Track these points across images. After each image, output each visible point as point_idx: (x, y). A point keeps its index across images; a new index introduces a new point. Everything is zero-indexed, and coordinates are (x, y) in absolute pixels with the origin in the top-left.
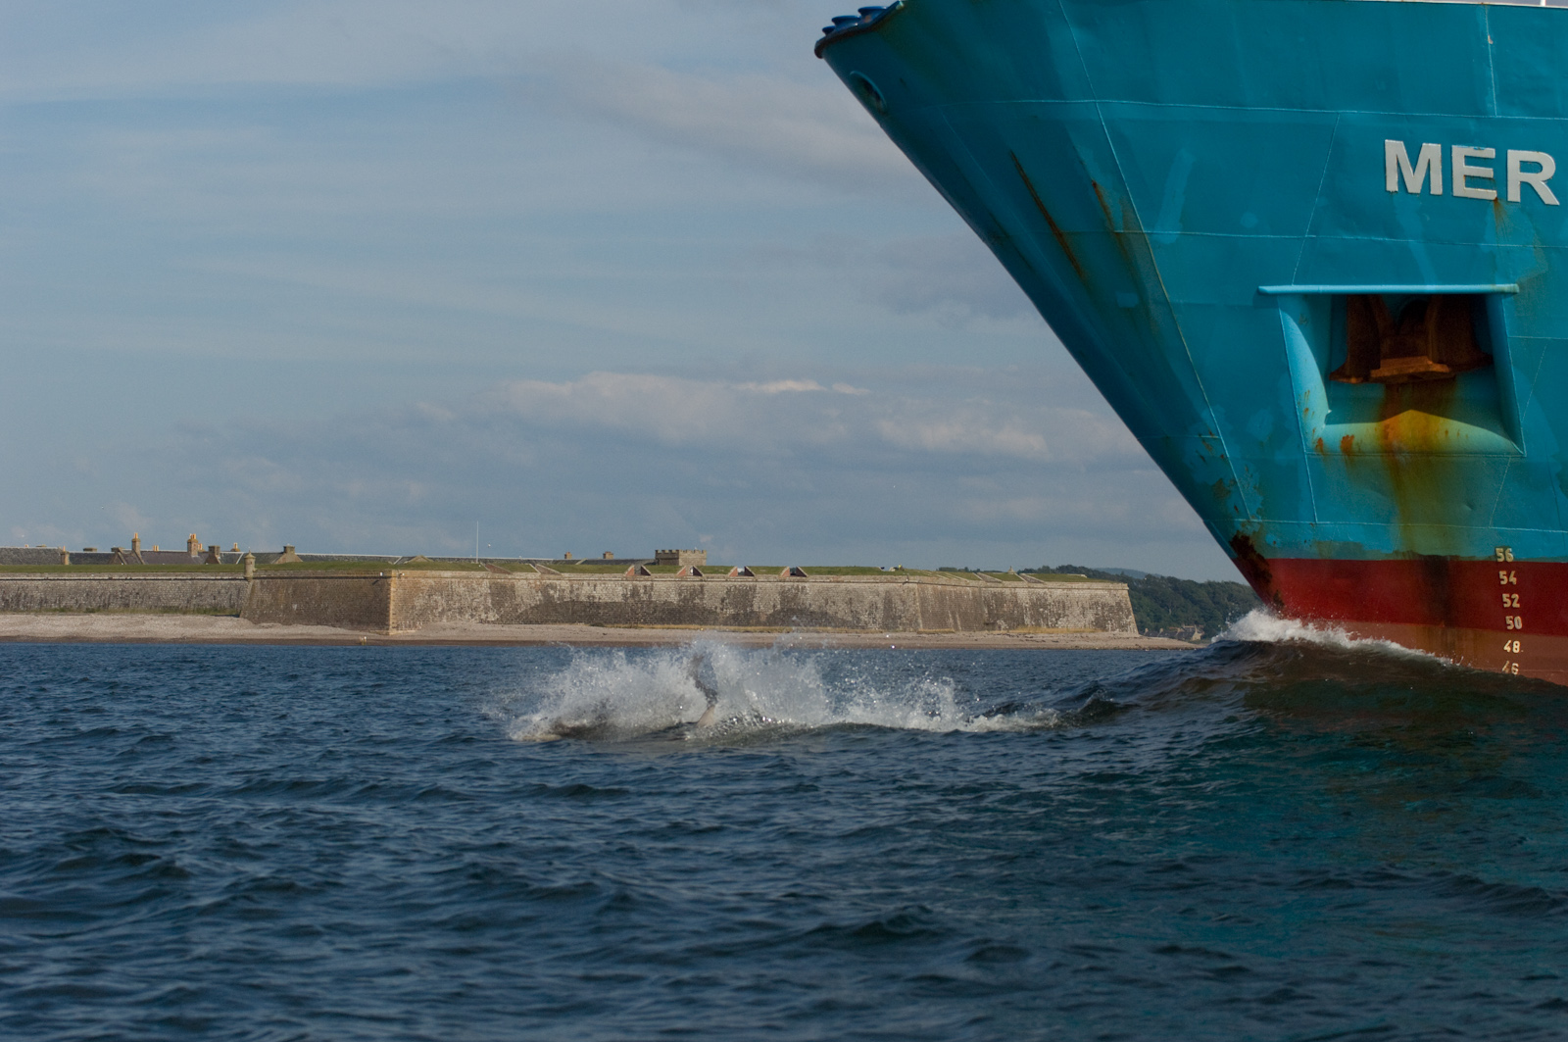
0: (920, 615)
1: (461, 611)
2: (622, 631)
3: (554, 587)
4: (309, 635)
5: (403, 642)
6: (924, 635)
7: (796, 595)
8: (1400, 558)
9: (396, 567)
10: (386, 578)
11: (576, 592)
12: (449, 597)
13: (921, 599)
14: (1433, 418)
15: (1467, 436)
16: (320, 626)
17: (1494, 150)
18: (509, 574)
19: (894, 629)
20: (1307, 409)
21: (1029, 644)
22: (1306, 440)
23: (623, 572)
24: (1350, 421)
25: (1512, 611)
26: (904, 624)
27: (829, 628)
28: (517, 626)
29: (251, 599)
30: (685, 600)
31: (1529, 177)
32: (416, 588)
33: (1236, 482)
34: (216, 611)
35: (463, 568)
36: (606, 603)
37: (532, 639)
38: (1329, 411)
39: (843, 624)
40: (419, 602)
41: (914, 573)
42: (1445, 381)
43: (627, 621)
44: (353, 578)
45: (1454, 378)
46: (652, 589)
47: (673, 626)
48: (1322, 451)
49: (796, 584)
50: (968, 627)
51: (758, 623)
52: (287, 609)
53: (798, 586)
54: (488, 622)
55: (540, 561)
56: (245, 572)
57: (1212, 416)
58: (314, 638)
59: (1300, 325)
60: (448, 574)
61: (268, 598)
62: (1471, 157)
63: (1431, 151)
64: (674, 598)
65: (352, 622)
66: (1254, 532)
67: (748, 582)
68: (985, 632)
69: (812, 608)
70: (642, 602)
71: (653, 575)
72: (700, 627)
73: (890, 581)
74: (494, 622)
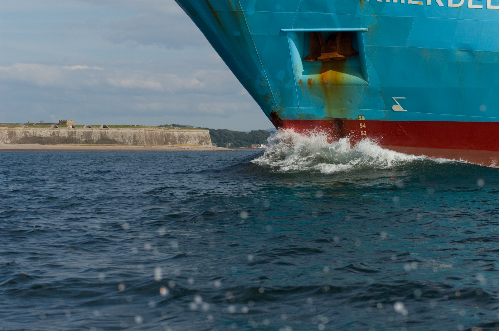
0: (145, 140)
2: (50, 146)
3: (28, 132)
6: (146, 147)
7: (105, 134)
8: (327, 119)
11: (35, 134)
13: (145, 135)
14: (338, 73)
15: (350, 78)
18: (14, 128)
19: (136, 144)
20: (296, 70)
21: (180, 150)
22: (296, 80)
23: (50, 127)
24: (311, 74)
25: (365, 136)
26: (140, 143)
27: (116, 145)
28: (17, 145)
30: (70, 136)
33: (272, 94)
36: (45, 137)
37: (22, 149)
38: (304, 71)
39: (120, 143)
41: (143, 127)
42: (343, 61)
43: (51, 143)
45: (345, 60)
46: (59, 133)
47: (66, 144)
48: (301, 84)
49: (105, 131)
50: (159, 144)
51: (93, 143)
54: (7, 143)
55: (23, 124)
57: (264, 72)
59: (294, 42)
64: (66, 135)
66: (278, 111)
67: (90, 130)
68: (166, 146)
69: (110, 138)
70: (56, 137)
71: (60, 128)
72: (75, 144)
73: (135, 130)
74: (9, 143)
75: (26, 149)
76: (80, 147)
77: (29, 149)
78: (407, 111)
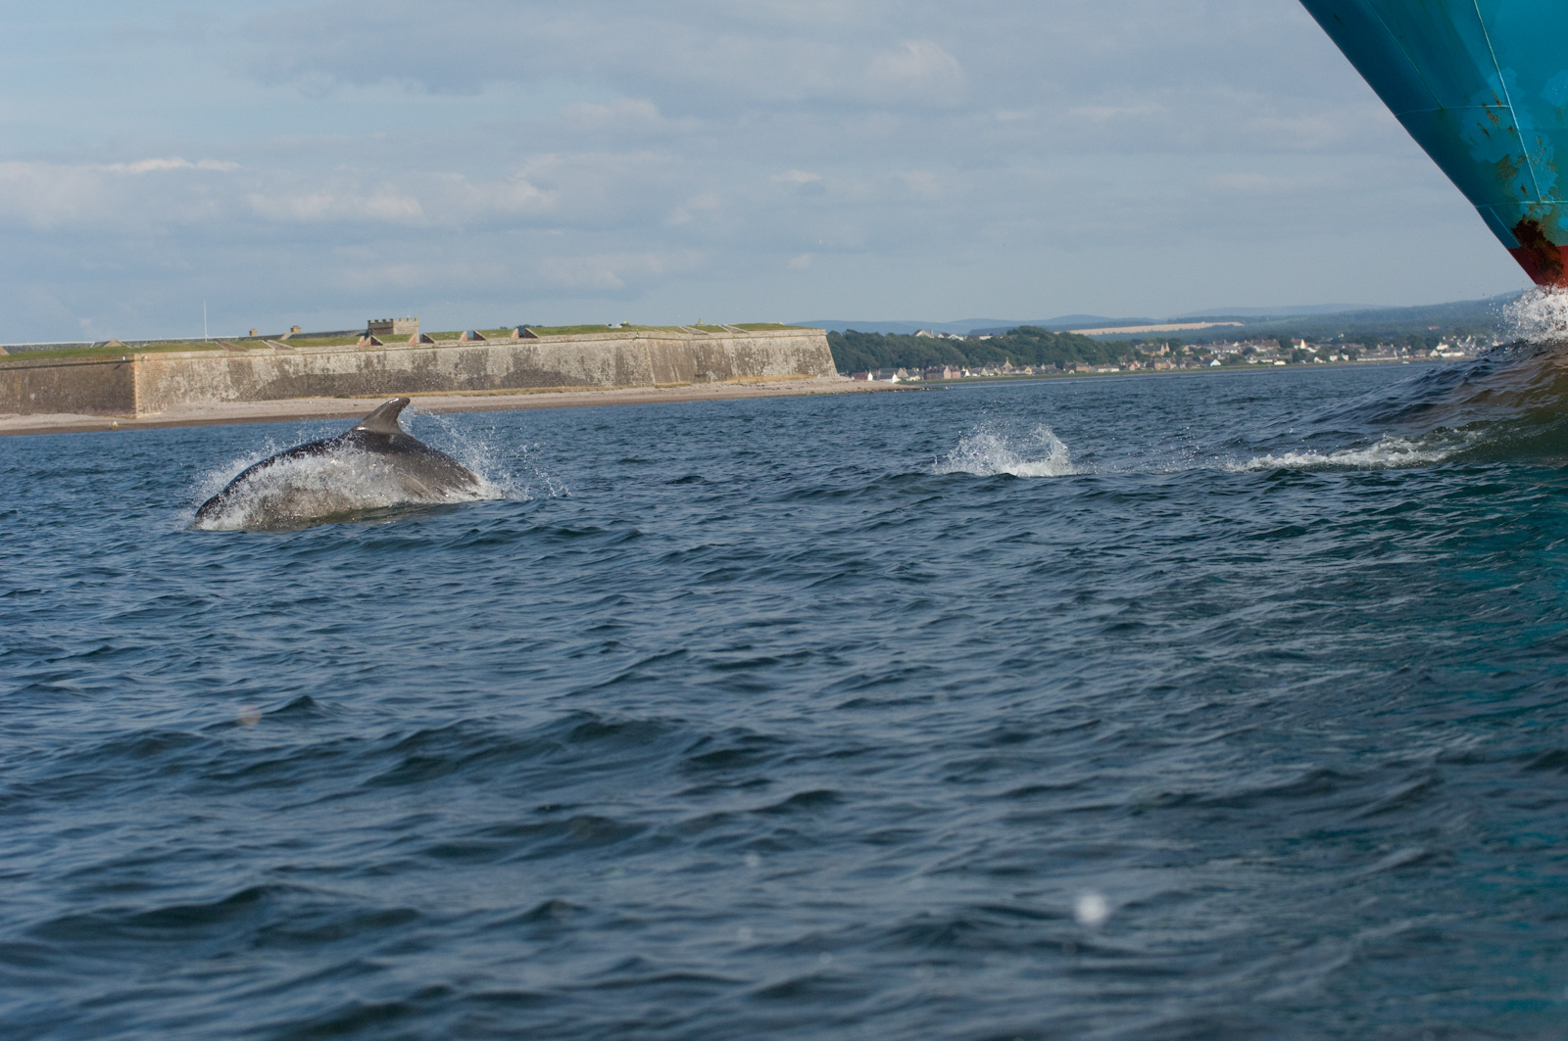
0: (652, 369)
1: (203, 391)
3: (288, 362)
4: (53, 423)
5: (154, 425)
7: (528, 357)
9: (138, 351)
10: (128, 362)
11: (310, 366)
12: (191, 377)
13: (651, 353)
16: (61, 414)
18: (245, 351)
19: (628, 383)
23: (355, 343)
26: (637, 379)
27: (565, 387)
28: (259, 402)
30: (418, 367)
32: (159, 370)
35: (201, 348)
36: (341, 375)
39: (576, 382)
40: (162, 384)
41: (642, 329)
44: (93, 364)
46: (385, 359)
49: (527, 346)
51: (493, 386)
52: (25, 398)
53: (529, 348)
54: (229, 400)
58: (59, 426)
60: (188, 354)
61: (3, 389)
64: (408, 367)
65: (97, 409)
67: (480, 346)
68: (706, 384)
69: (545, 369)
70: (376, 372)
71: (385, 345)
72: (440, 394)
73: (619, 338)
76: (457, 400)
77: (305, 413)
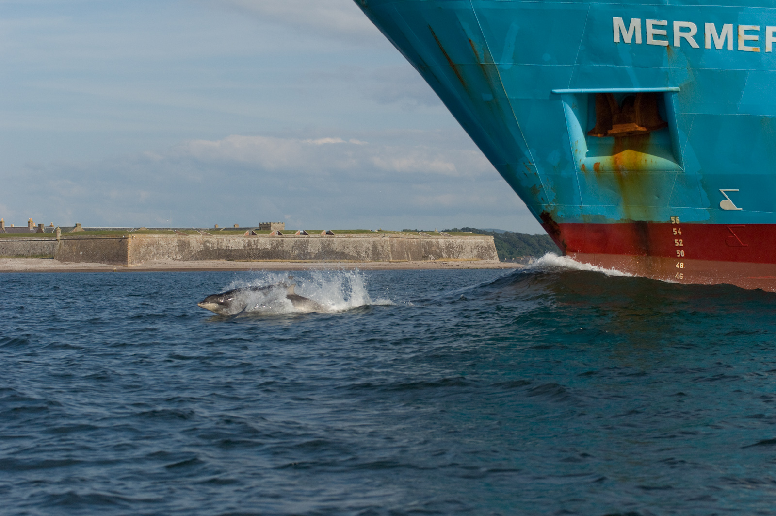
0: (390, 253)
1: (163, 254)
2: (243, 263)
3: (209, 242)
4: (89, 267)
5: (135, 270)
6: (392, 263)
7: (329, 244)
8: (624, 222)
9: (131, 233)
10: (126, 238)
11: (220, 244)
12: (158, 247)
13: (391, 245)
14: (639, 153)
15: (656, 162)
16: (93, 263)
17: (666, 21)
18: (187, 235)
19: (378, 260)
20: (577, 150)
21: (445, 267)
22: (576, 165)
23: (243, 234)
24: (598, 155)
25: (680, 248)
26: (383, 258)
27: (345, 260)
28: (191, 261)
29: (59, 250)
30: (274, 247)
31: (684, 35)
32: (141, 243)
33: (542, 186)
34: (42, 256)
35: (164, 233)
36: (235, 249)
37: (199, 268)
38: (588, 151)
39: (352, 258)
40: (142, 250)
41: (387, 232)
42: (645, 135)
43: (246, 258)
44: (109, 239)
45: (649, 134)
46: (258, 242)
47: (268, 260)
48: (584, 170)
49: (329, 239)
50: (415, 258)
51: (311, 258)
52: (77, 254)
53: (330, 240)
54: (177, 260)
55: (203, 229)
56: (56, 236)
57: (530, 154)
58: (91, 268)
59: (572, 108)
60: (156, 236)
61: (67, 249)
62: (655, 25)
63: (636, 22)
64: (269, 246)
65: (109, 260)
67: (305, 238)
68: (423, 261)
69: (337, 251)
70: (253, 249)
71: (258, 235)
72: (281, 260)
73: (374, 237)
74: (179, 260)
75: (204, 268)
76: (289, 264)
77: (209, 268)
78: (741, 209)
